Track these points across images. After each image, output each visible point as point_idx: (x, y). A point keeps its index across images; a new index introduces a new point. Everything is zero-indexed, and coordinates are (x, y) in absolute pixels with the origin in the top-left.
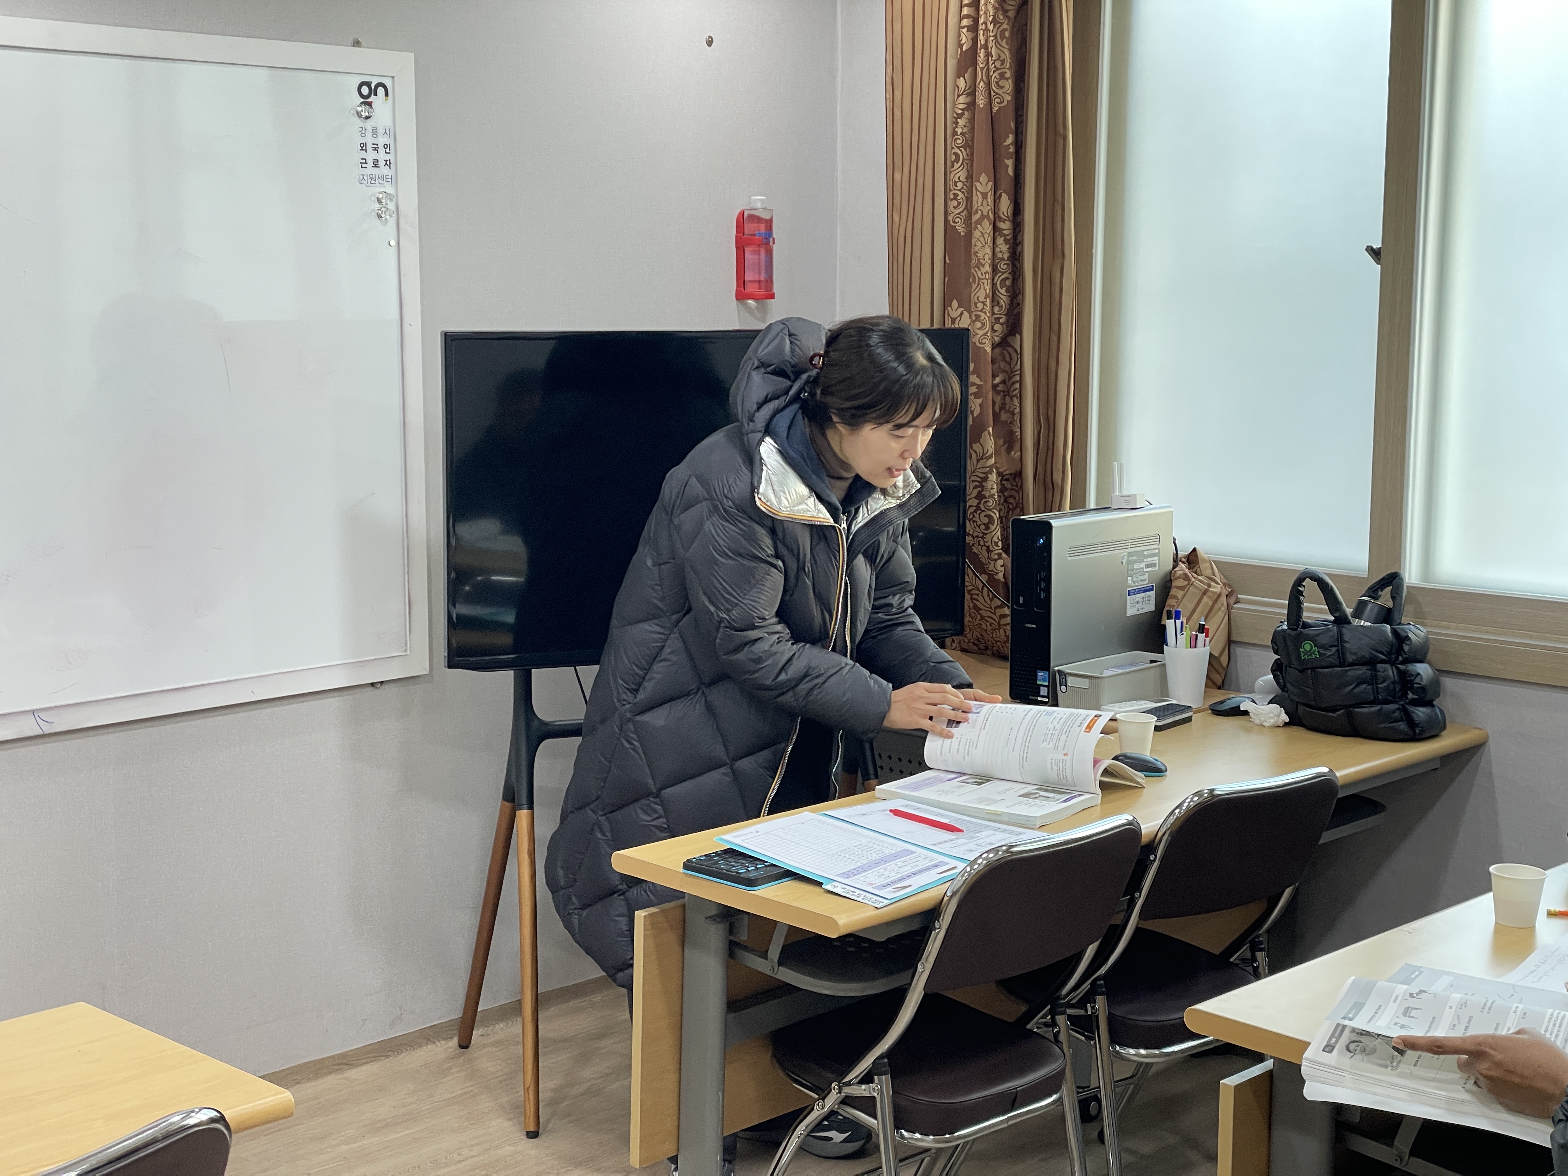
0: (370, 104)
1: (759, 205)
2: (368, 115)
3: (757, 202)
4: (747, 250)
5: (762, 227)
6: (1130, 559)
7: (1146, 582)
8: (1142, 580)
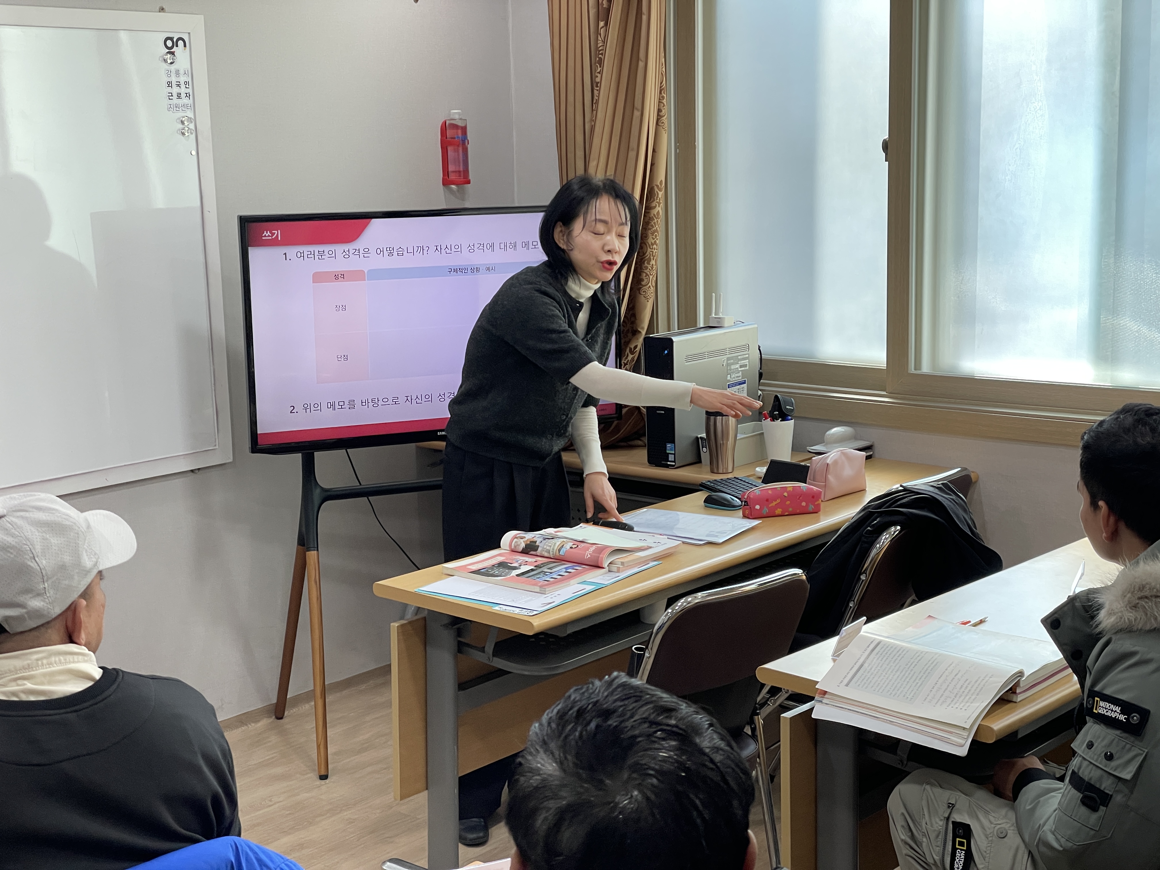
0: (173, 53)
1: (457, 117)
2: (172, 61)
3: (456, 114)
4: (450, 149)
5: (460, 131)
6: (728, 362)
7: (741, 378)
8: (738, 377)
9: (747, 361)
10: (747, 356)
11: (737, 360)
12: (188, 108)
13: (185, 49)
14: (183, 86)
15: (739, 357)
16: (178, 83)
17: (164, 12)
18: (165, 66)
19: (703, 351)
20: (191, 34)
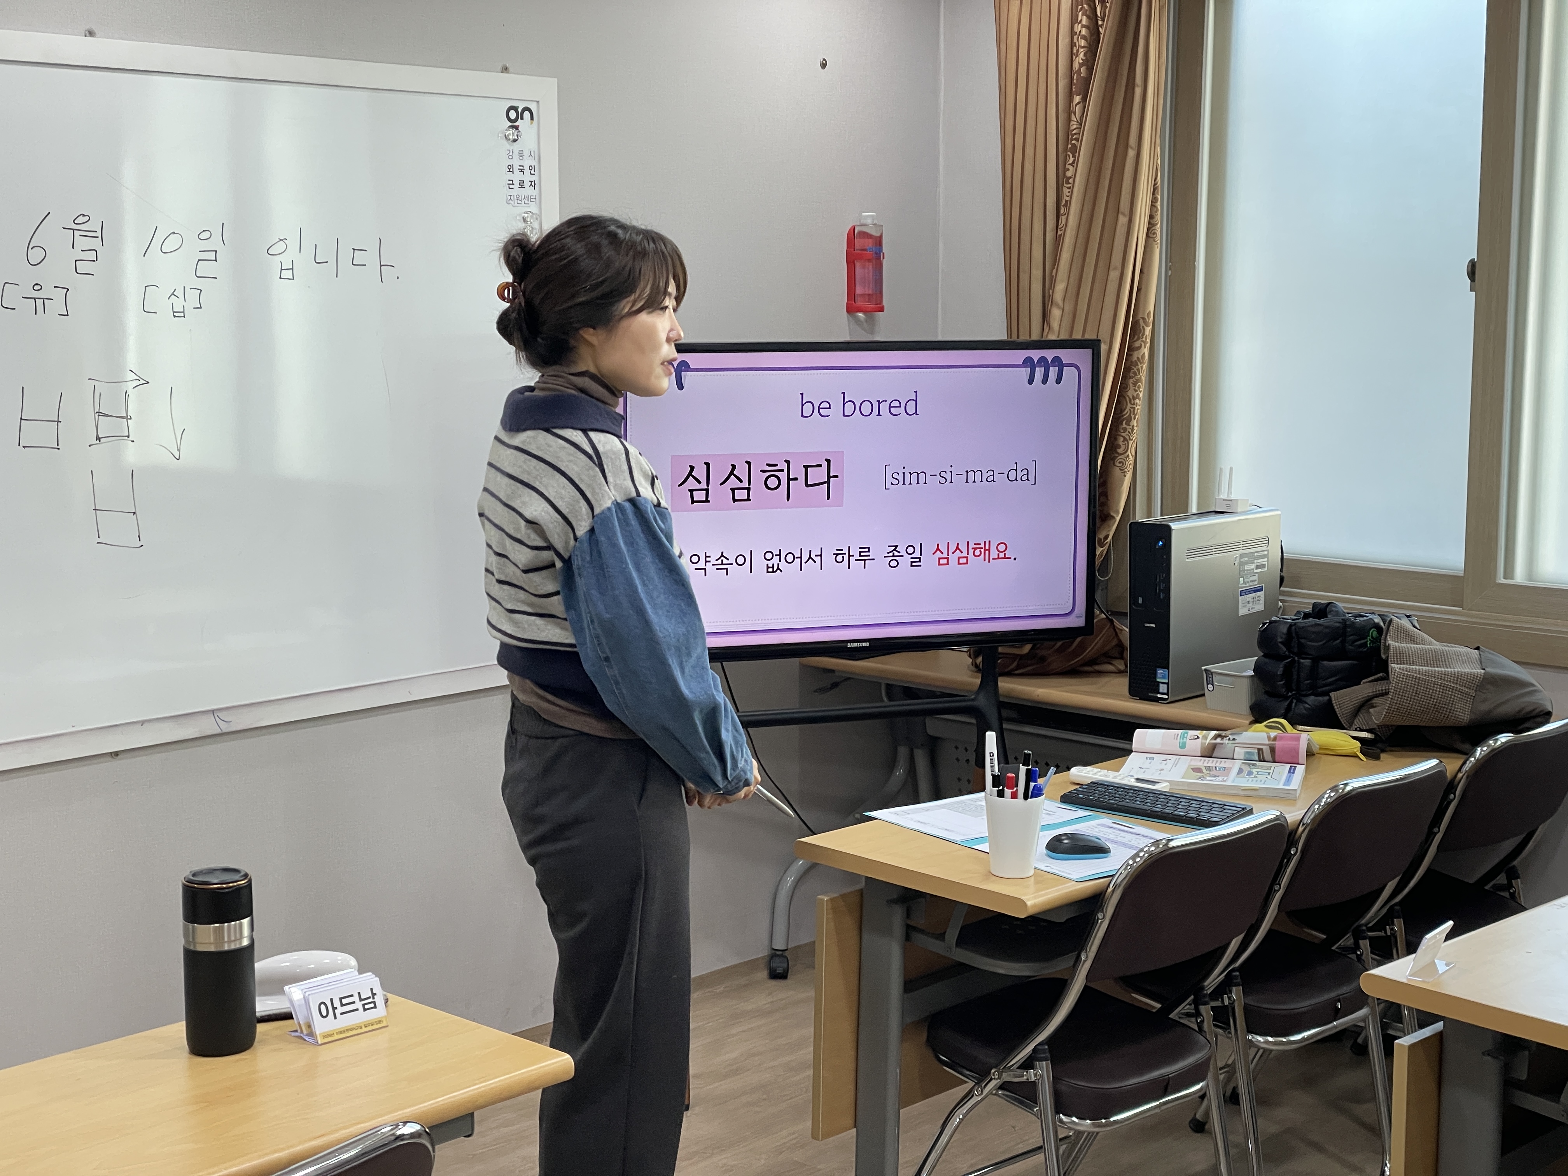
0: (517, 128)
1: (869, 222)
2: (516, 137)
3: (868, 219)
4: (858, 264)
5: (873, 242)
6: (1242, 560)
7: (1256, 583)
8: (1252, 581)
9: (1266, 559)
10: (1266, 553)
11: (1252, 557)
12: (532, 200)
13: (531, 123)
14: (527, 171)
15: (1256, 554)
16: (522, 168)
17: (508, 73)
18: (507, 145)
19: (1210, 543)
20: (540, 103)
